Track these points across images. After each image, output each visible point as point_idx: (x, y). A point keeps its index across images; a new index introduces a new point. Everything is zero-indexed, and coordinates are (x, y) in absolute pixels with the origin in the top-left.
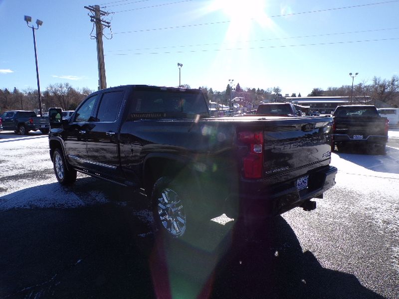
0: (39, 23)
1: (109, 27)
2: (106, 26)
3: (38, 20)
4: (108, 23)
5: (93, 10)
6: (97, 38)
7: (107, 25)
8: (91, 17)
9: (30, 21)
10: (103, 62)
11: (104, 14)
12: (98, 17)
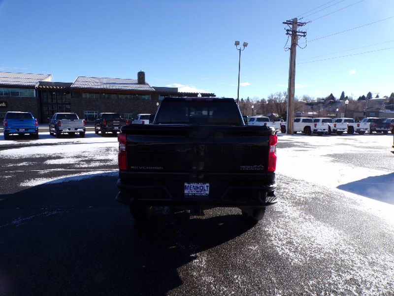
0: (245, 45)
1: (304, 36)
2: (301, 36)
3: (244, 43)
4: (304, 33)
5: (290, 24)
6: (291, 49)
7: (303, 34)
8: (288, 30)
9: (239, 44)
10: (294, 71)
11: (302, 24)
12: (294, 29)
